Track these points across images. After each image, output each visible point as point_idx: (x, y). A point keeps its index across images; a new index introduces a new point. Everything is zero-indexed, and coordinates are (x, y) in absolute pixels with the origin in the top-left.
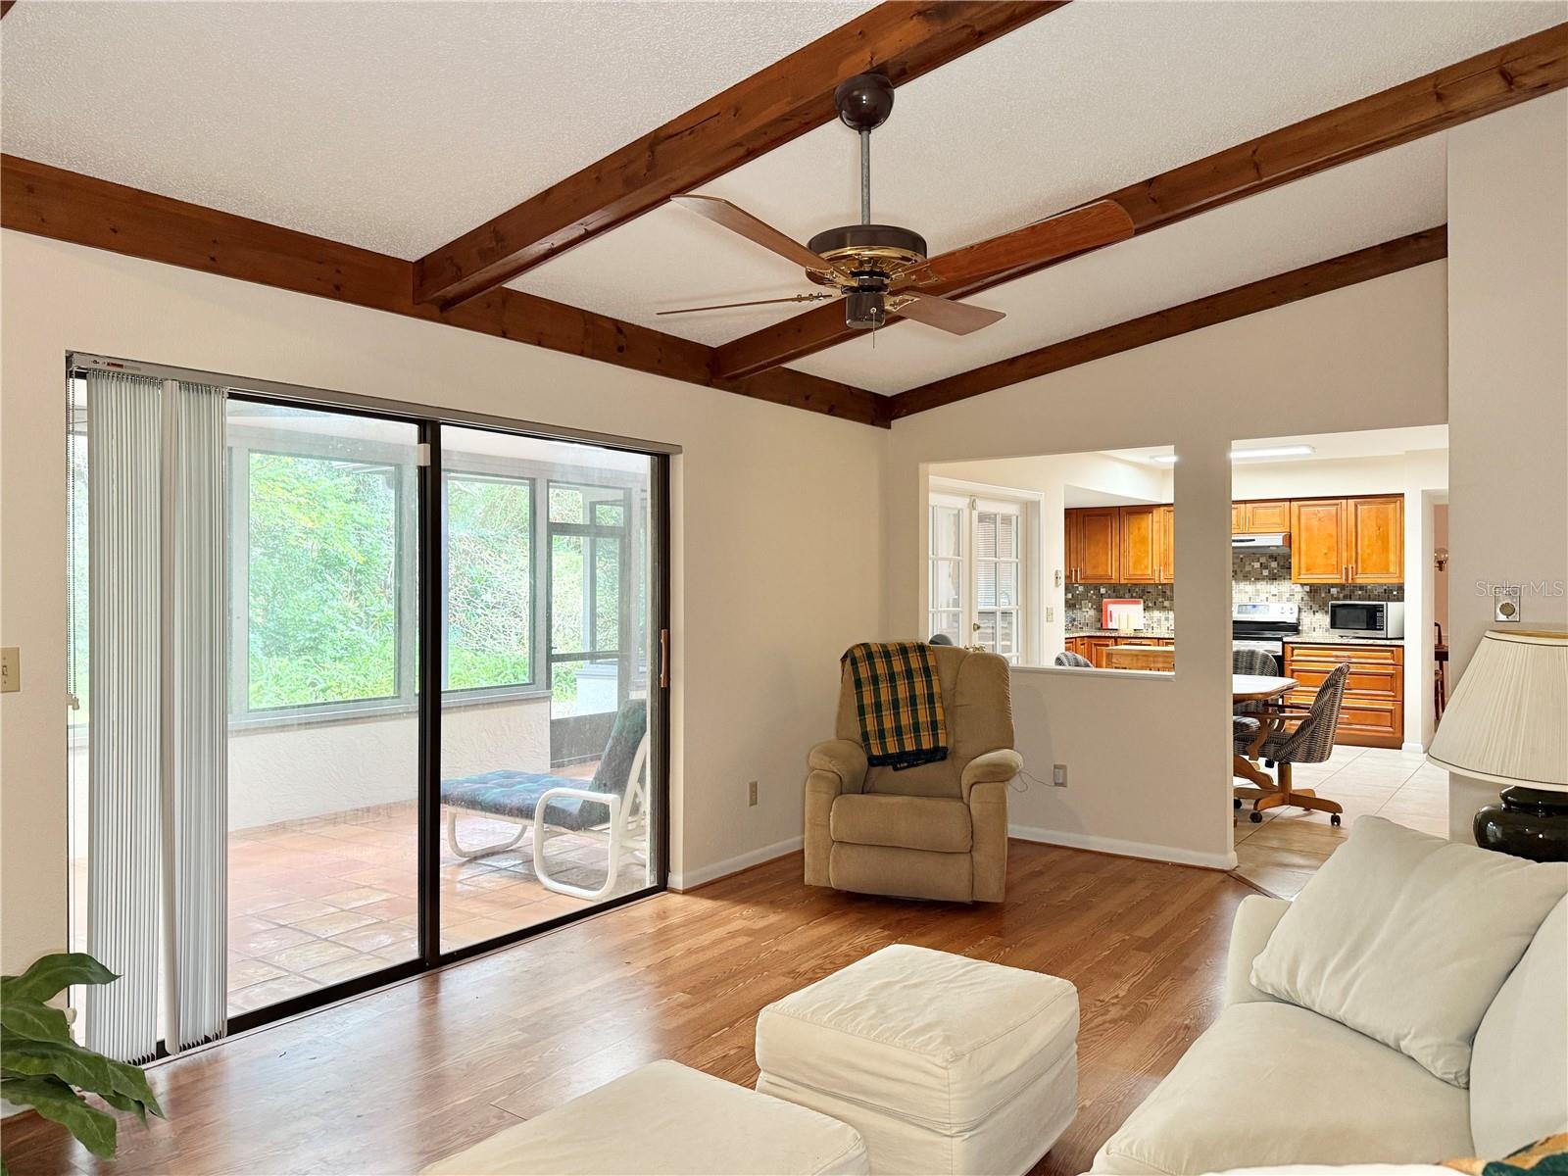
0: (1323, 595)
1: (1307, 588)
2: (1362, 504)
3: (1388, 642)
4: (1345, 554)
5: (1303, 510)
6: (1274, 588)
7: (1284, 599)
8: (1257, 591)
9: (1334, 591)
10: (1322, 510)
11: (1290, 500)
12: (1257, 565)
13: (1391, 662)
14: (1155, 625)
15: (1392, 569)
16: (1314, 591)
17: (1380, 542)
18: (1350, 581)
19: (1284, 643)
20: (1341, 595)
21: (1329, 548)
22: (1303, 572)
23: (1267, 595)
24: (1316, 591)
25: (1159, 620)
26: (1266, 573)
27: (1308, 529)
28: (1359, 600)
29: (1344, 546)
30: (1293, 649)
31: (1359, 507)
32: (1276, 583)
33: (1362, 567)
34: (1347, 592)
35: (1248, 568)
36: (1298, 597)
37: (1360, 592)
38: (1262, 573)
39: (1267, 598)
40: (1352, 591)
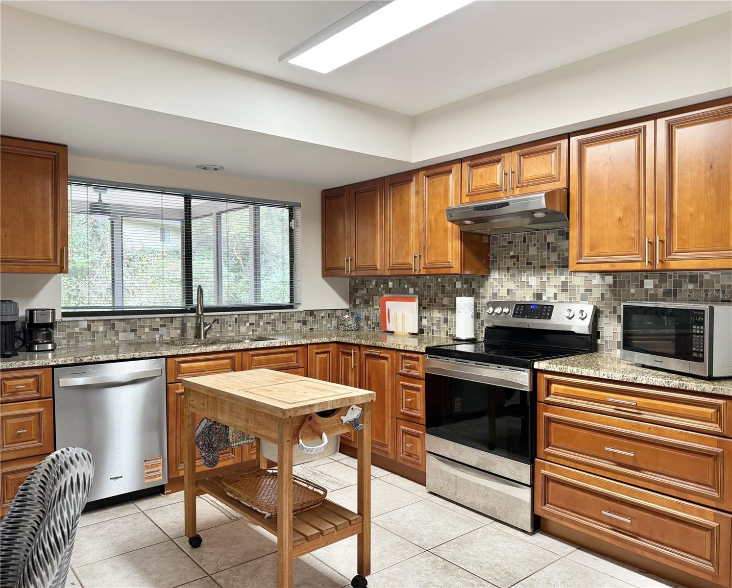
0: (633, 291)
1: (609, 279)
2: (681, 126)
3: (708, 387)
4: (650, 218)
5: (586, 148)
7: (577, 295)
9: (649, 284)
11: (569, 134)
14: (435, 328)
16: (617, 282)
17: (712, 190)
18: (658, 266)
19: (535, 373)
20: (660, 291)
21: (625, 210)
22: (586, 251)
23: (556, 290)
24: (620, 283)
25: (439, 322)
27: (594, 179)
29: (649, 205)
30: (549, 382)
31: (677, 133)
33: (680, 239)
35: (532, 251)
36: (597, 293)
37: (691, 286)
38: (549, 259)
39: (555, 294)
40: (678, 284)
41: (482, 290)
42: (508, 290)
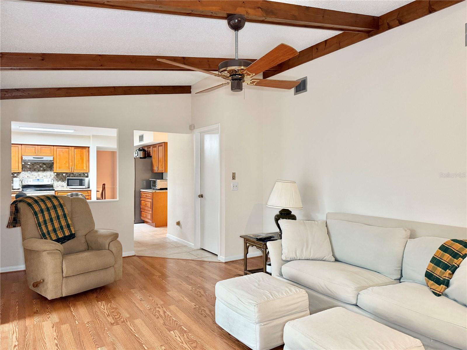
0: (61, 176)
1: (56, 174)
2: (75, 148)
3: (85, 189)
4: (71, 164)
5: (57, 149)
6: (45, 174)
7: (48, 177)
8: (39, 175)
9: (64, 174)
10: (64, 150)
11: (53, 146)
12: (39, 166)
13: (88, 195)
15: (85, 168)
16: (58, 175)
17: (81, 160)
18: (72, 172)
19: (55, 191)
20: (66, 176)
21: (66, 162)
22: (58, 168)
23: (42, 176)
24: (59, 175)
26: (42, 169)
27: (59, 155)
28: (72, 177)
29: (71, 161)
30: (58, 193)
31: (75, 149)
32: (45, 172)
33: (76, 167)
34: (68, 175)
35: (35, 167)
36: (53, 177)
37: (72, 175)
38: (40, 169)
39: (42, 177)
40: (70, 175)
41: (18, 176)
42: (28, 176)
